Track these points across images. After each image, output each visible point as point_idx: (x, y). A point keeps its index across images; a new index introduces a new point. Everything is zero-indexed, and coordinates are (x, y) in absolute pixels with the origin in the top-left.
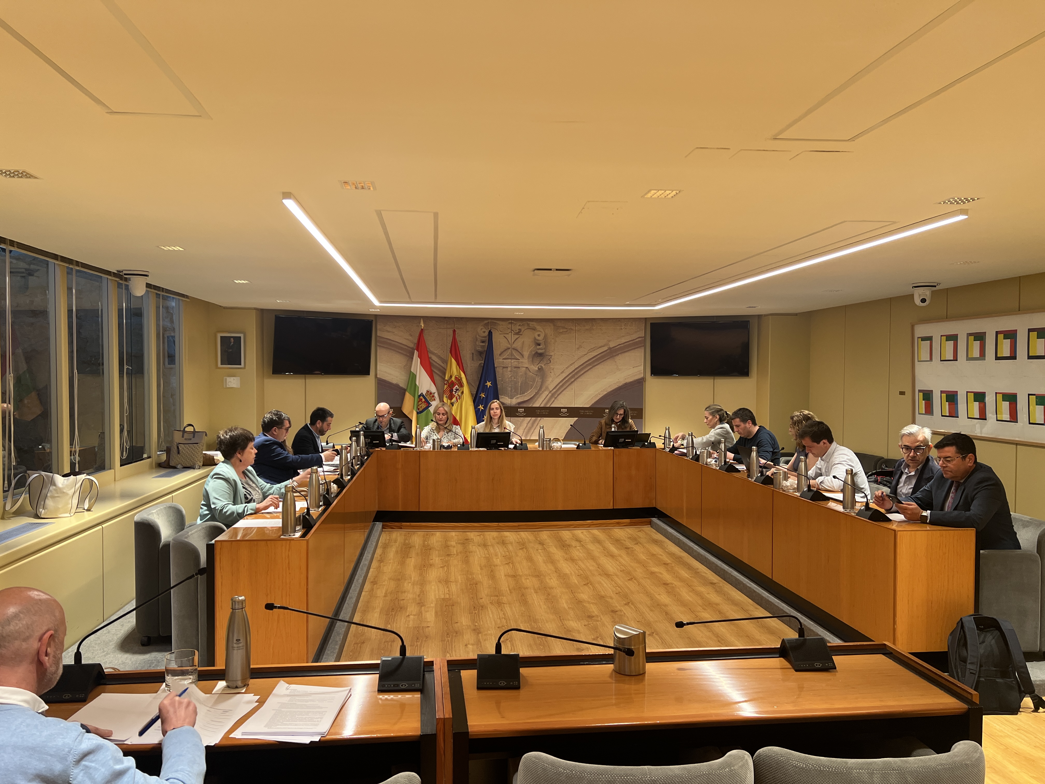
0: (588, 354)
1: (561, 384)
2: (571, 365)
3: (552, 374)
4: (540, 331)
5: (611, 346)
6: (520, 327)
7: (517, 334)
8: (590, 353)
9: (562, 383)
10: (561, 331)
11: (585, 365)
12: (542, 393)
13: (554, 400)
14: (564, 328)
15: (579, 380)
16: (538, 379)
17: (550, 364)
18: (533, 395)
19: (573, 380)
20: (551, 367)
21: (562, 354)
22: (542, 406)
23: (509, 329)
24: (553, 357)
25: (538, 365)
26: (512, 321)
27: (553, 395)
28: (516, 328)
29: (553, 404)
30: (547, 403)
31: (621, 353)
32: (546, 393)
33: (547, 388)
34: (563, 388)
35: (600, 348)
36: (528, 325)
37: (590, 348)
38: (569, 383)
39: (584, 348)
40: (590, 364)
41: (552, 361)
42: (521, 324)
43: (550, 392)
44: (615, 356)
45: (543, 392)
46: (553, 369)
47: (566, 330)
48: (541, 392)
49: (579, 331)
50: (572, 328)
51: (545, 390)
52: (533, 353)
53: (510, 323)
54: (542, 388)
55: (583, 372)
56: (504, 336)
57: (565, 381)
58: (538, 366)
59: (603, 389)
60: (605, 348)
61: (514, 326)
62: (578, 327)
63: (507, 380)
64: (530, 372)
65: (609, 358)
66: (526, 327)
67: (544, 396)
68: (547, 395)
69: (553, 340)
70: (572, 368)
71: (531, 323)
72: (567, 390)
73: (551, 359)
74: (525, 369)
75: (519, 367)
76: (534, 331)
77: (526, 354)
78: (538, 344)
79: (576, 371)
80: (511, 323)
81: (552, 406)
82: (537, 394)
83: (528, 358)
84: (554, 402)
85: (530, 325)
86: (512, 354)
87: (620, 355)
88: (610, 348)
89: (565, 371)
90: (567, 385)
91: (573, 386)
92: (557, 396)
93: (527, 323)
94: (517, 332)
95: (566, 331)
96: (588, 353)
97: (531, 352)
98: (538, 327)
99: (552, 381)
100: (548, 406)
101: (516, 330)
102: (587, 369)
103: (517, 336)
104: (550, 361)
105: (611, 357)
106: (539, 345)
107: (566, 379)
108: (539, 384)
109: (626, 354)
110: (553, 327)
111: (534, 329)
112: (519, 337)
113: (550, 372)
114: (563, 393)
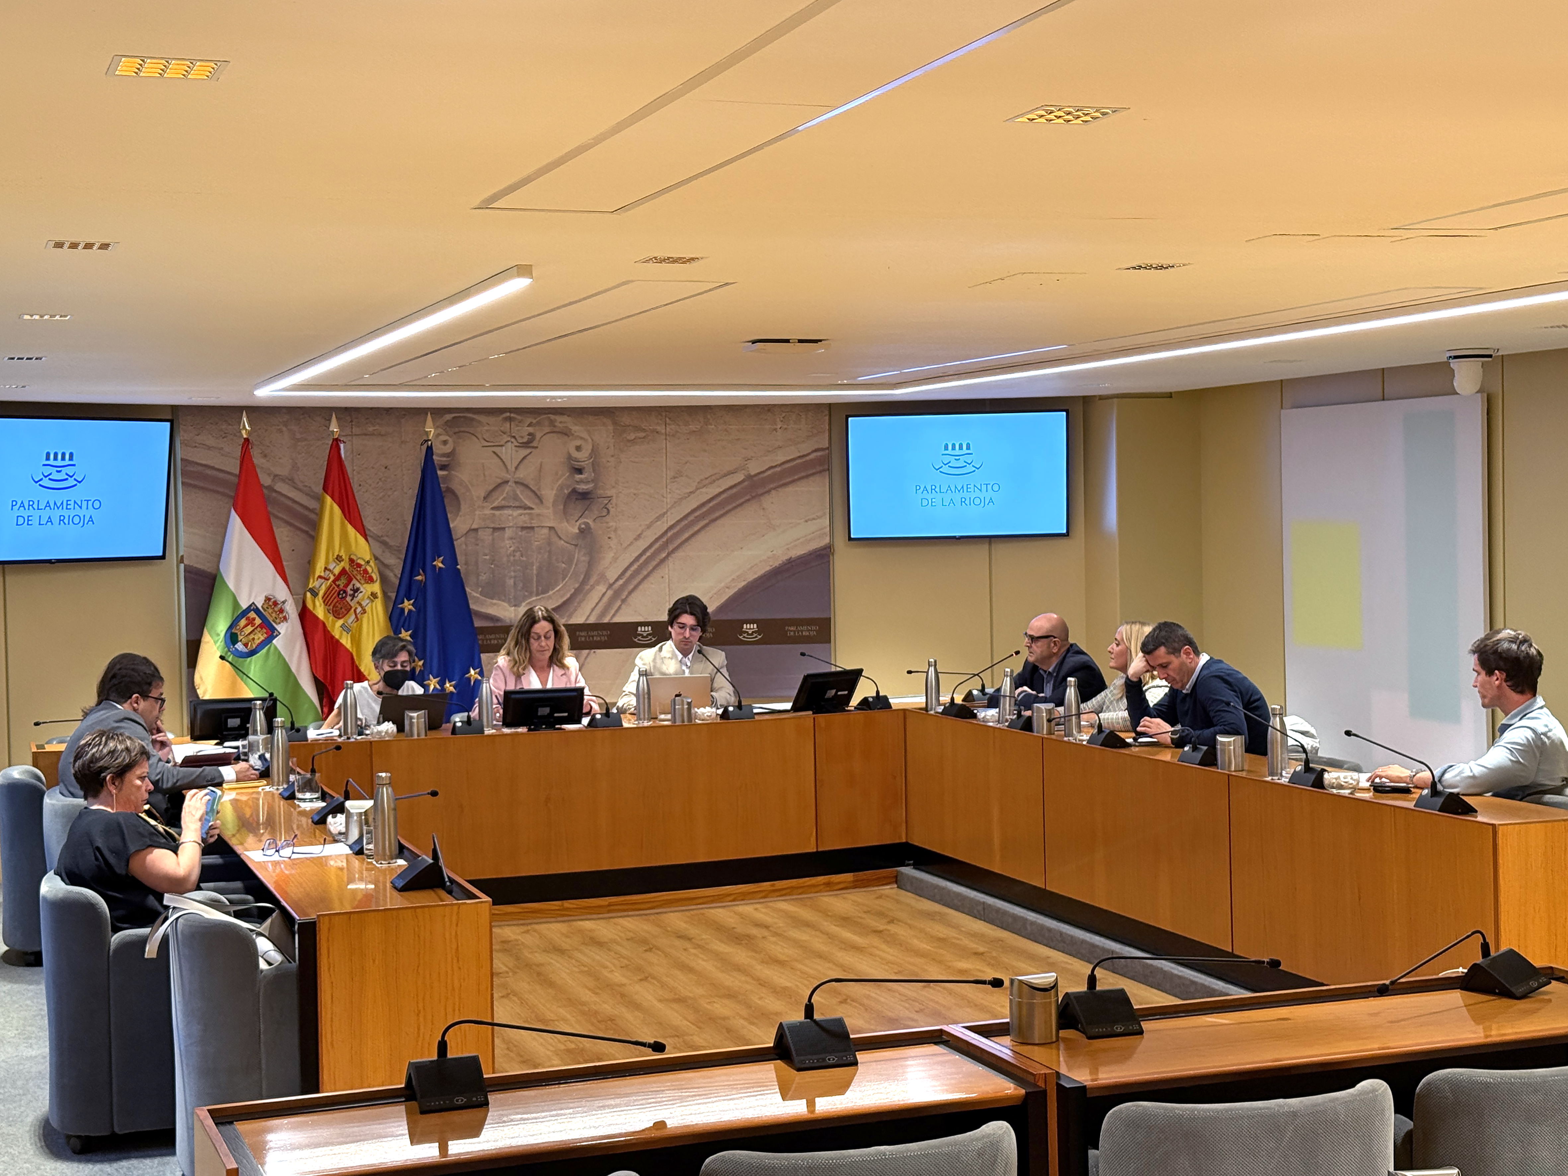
0: (698, 492)
1: (635, 566)
2: (658, 518)
3: (613, 543)
4: (582, 438)
5: (753, 473)
6: (531, 430)
7: (526, 445)
8: (704, 490)
9: (638, 564)
10: (632, 436)
11: (691, 518)
12: (590, 590)
13: (619, 608)
14: (638, 429)
15: (679, 554)
16: (580, 557)
17: (607, 519)
18: (568, 595)
19: (664, 555)
20: (611, 524)
21: (635, 492)
22: (592, 620)
23: (504, 433)
24: (614, 501)
25: (580, 522)
26: (512, 415)
27: (617, 594)
28: (523, 431)
29: (618, 614)
30: (603, 614)
31: (774, 489)
32: (602, 588)
33: (602, 577)
34: (641, 577)
35: (725, 475)
36: (552, 423)
37: (702, 477)
38: (654, 563)
39: (687, 476)
40: (702, 517)
41: (612, 510)
42: (534, 421)
43: (611, 586)
44: (762, 494)
45: (593, 587)
46: (616, 530)
47: (643, 434)
48: (587, 587)
49: (673, 436)
50: (659, 428)
51: (598, 583)
52: (566, 491)
53: (506, 419)
54: (589, 579)
55: (686, 535)
56: (494, 452)
57: (644, 557)
58: (578, 524)
59: (737, 574)
60: (739, 477)
61: (517, 426)
62: (673, 427)
63: (505, 559)
64: (560, 538)
65: (748, 500)
66: (547, 430)
67: (595, 596)
68: (604, 595)
69: (612, 459)
70: (662, 526)
71: (559, 418)
72: (651, 579)
73: (609, 506)
74: (546, 531)
75: (533, 528)
76: (566, 437)
77: (549, 493)
78: (576, 469)
79: (669, 534)
80: (510, 419)
81: (618, 619)
82: (577, 591)
83: (555, 504)
84: (621, 611)
85: (557, 424)
86: (516, 498)
87: (773, 492)
88: (749, 477)
89: (645, 534)
90: (651, 568)
91: (663, 571)
92: (627, 597)
93: (549, 417)
94: (525, 440)
95: (644, 438)
96: (697, 489)
97: (561, 488)
98: (576, 429)
99: (615, 559)
100: (606, 620)
101: (522, 437)
102: (696, 529)
103: (524, 452)
104: (608, 509)
105: (753, 498)
106: (580, 471)
107: (648, 554)
108: (583, 568)
109: (790, 489)
110: (611, 428)
111: (566, 433)
112: (531, 453)
113: (609, 538)
114: (641, 587)
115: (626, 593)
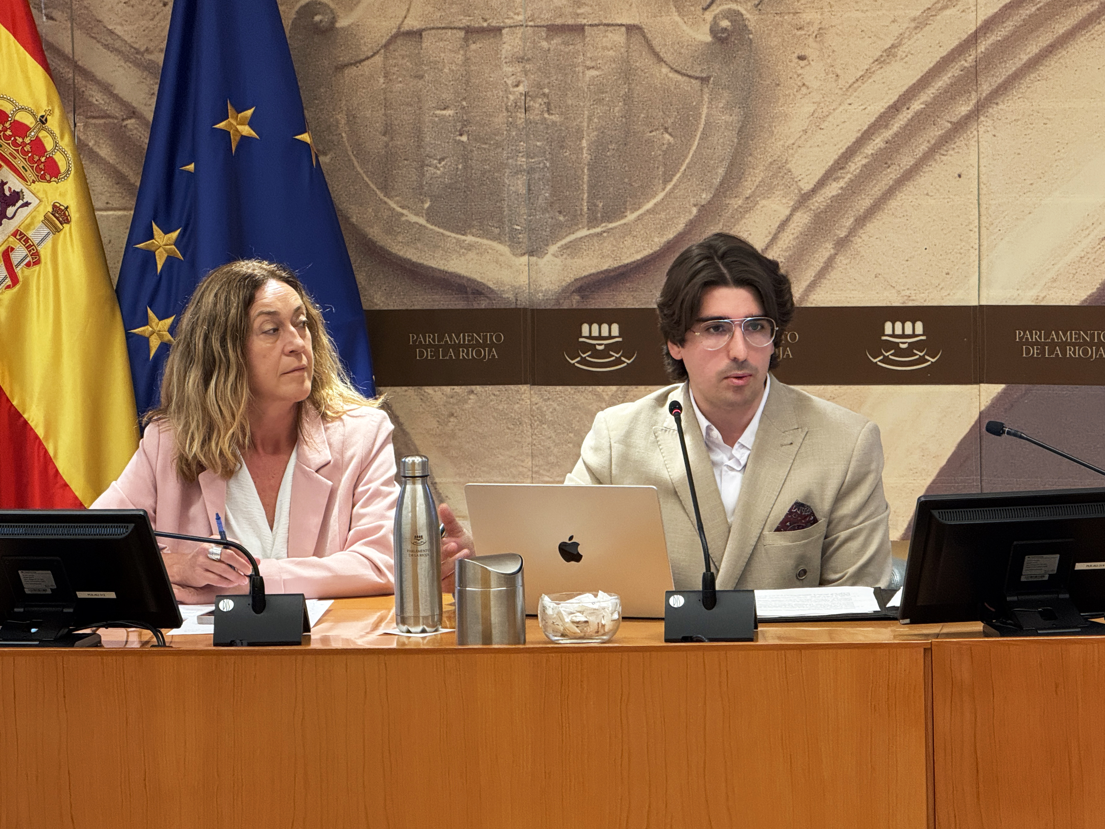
1: (878, 143)
3: (813, 73)
12: (744, 212)
13: (829, 263)
27: (822, 223)
32: (777, 206)
33: (780, 173)
34: (892, 174)
38: (934, 133)
43: (804, 199)
45: (752, 202)
46: (820, 35)
48: (735, 203)
51: (766, 190)
54: (740, 179)
57: (905, 116)
64: (660, 60)
68: (783, 225)
70: (959, 24)
72: (923, 180)
74: (619, 37)
75: (581, 28)
79: (982, 47)
81: (824, 297)
82: (707, 214)
89: (907, 45)
92: (852, 231)
99: (819, 121)
102: (1060, 29)
107: (917, 106)
113: (801, 58)
114: (893, 204)
115: (848, 222)
